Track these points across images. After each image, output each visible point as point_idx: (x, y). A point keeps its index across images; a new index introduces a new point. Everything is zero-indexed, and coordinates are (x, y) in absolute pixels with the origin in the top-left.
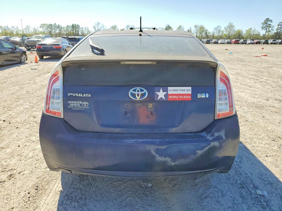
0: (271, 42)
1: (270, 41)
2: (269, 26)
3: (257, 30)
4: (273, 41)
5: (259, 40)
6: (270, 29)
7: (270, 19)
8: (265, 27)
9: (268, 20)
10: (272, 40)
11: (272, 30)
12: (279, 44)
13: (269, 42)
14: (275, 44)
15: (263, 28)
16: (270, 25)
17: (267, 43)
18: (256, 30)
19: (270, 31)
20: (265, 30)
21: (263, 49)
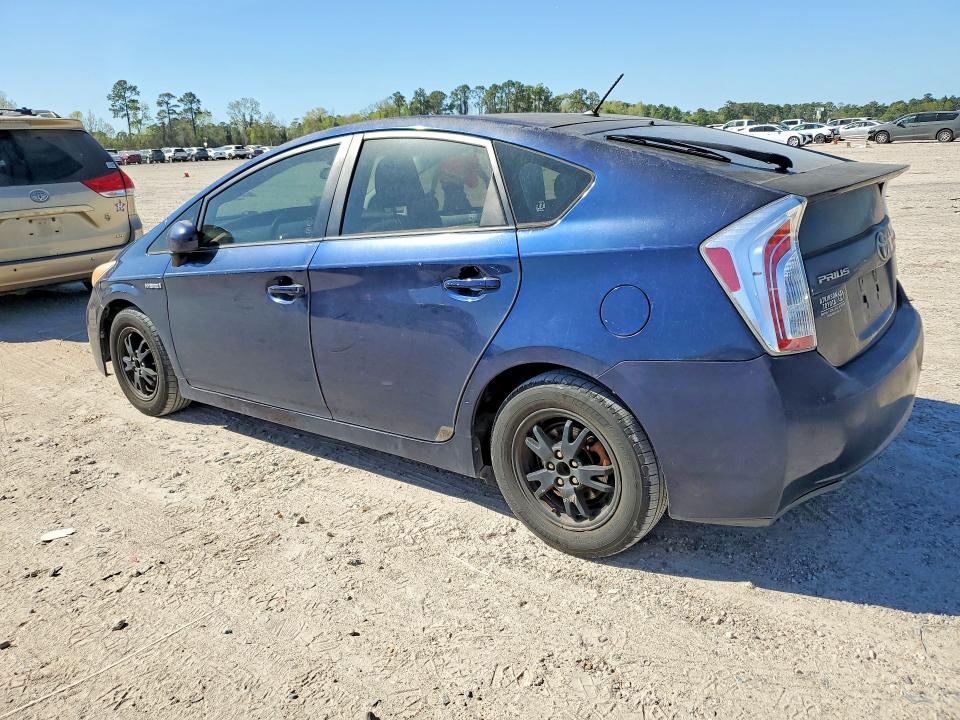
0: (171, 154)
1: (167, 151)
2: (133, 105)
3: (101, 120)
4: (177, 151)
5: (133, 152)
6: (140, 116)
7: (129, 85)
8: (122, 109)
9: (121, 84)
10: (173, 149)
11: (145, 117)
12: (197, 160)
13: (167, 155)
14: (184, 160)
15: (116, 112)
16: (133, 101)
17: (163, 160)
18: (97, 118)
19: (139, 122)
20: (126, 119)
21: (187, 175)
